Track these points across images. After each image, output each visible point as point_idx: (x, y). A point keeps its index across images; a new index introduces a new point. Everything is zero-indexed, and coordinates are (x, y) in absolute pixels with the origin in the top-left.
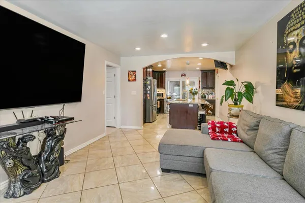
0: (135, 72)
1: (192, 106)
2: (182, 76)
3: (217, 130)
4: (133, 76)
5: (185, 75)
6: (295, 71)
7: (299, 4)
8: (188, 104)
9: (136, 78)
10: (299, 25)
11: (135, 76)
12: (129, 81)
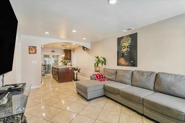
0: (35, 47)
1: (71, 69)
2: (52, 52)
3: (99, 77)
4: (34, 50)
5: (54, 52)
6: (125, 55)
7: (127, 35)
8: (69, 68)
9: (36, 52)
10: (126, 41)
11: (36, 50)
12: (30, 53)
